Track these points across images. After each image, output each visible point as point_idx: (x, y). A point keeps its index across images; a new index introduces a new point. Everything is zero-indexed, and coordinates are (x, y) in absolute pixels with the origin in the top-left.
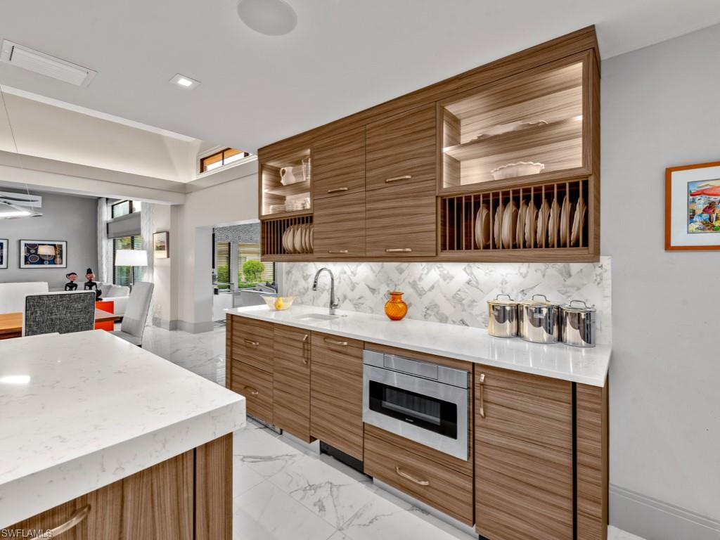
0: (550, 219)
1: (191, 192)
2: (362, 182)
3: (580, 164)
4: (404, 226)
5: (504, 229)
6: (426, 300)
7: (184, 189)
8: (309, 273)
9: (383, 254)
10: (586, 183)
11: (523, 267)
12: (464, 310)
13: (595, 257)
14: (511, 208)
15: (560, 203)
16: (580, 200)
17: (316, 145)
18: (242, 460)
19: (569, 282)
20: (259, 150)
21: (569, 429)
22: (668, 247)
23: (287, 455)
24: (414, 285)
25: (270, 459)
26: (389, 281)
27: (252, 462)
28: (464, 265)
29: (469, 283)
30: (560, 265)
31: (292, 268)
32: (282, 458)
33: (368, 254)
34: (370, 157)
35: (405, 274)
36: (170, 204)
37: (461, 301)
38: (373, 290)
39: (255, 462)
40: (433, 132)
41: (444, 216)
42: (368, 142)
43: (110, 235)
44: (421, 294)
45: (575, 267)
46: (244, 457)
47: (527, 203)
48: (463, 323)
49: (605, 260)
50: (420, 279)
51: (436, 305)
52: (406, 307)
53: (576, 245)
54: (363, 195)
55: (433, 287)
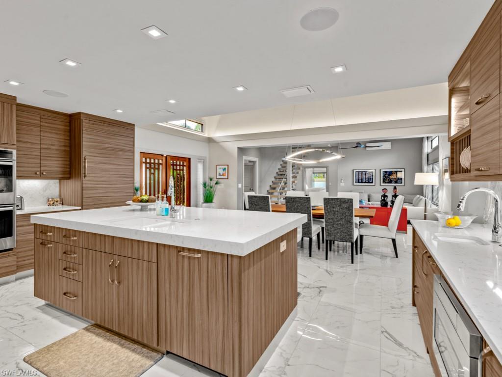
18: (382, 332)
23: (415, 353)
25: (400, 345)
27: (387, 337)
32: (409, 351)
39: (388, 339)
43: (430, 162)
46: (386, 332)
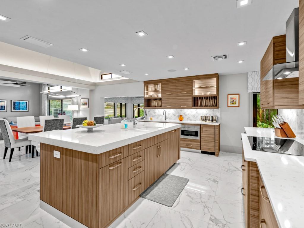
0: (212, 102)
1: (98, 86)
2: (175, 92)
3: (216, 94)
4: (185, 102)
5: (204, 103)
6: (187, 117)
7: (95, 85)
8: (156, 111)
9: (180, 107)
10: (216, 97)
11: (206, 110)
12: (195, 118)
13: (218, 108)
14: (205, 100)
15: (213, 99)
16: (216, 99)
17: (163, 83)
19: (214, 112)
20: (144, 81)
21: (214, 132)
22: (228, 106)
24: (184, 114)
26: (178, 113)
28: (195, 109)
29: (196, 113)
30: (213, 109)
31: (150, 110)
33: (177, 107)
34: (177, 87)
35: (182, 111)
36: (89, 89)
37: (195, 116)
38: (174, 115)
40: (191, 85)
41: (193, 100)
42: (177, 84)
44: (186, 115)
45: (215, 109)
47: (208, 99)
48: (195, 120)
49: (219, 108)
50: (186, 112)
51: (189, 118)
52: (183, 118)
53: (215, 106)
54: (175, 95)
55: (189, 114)
